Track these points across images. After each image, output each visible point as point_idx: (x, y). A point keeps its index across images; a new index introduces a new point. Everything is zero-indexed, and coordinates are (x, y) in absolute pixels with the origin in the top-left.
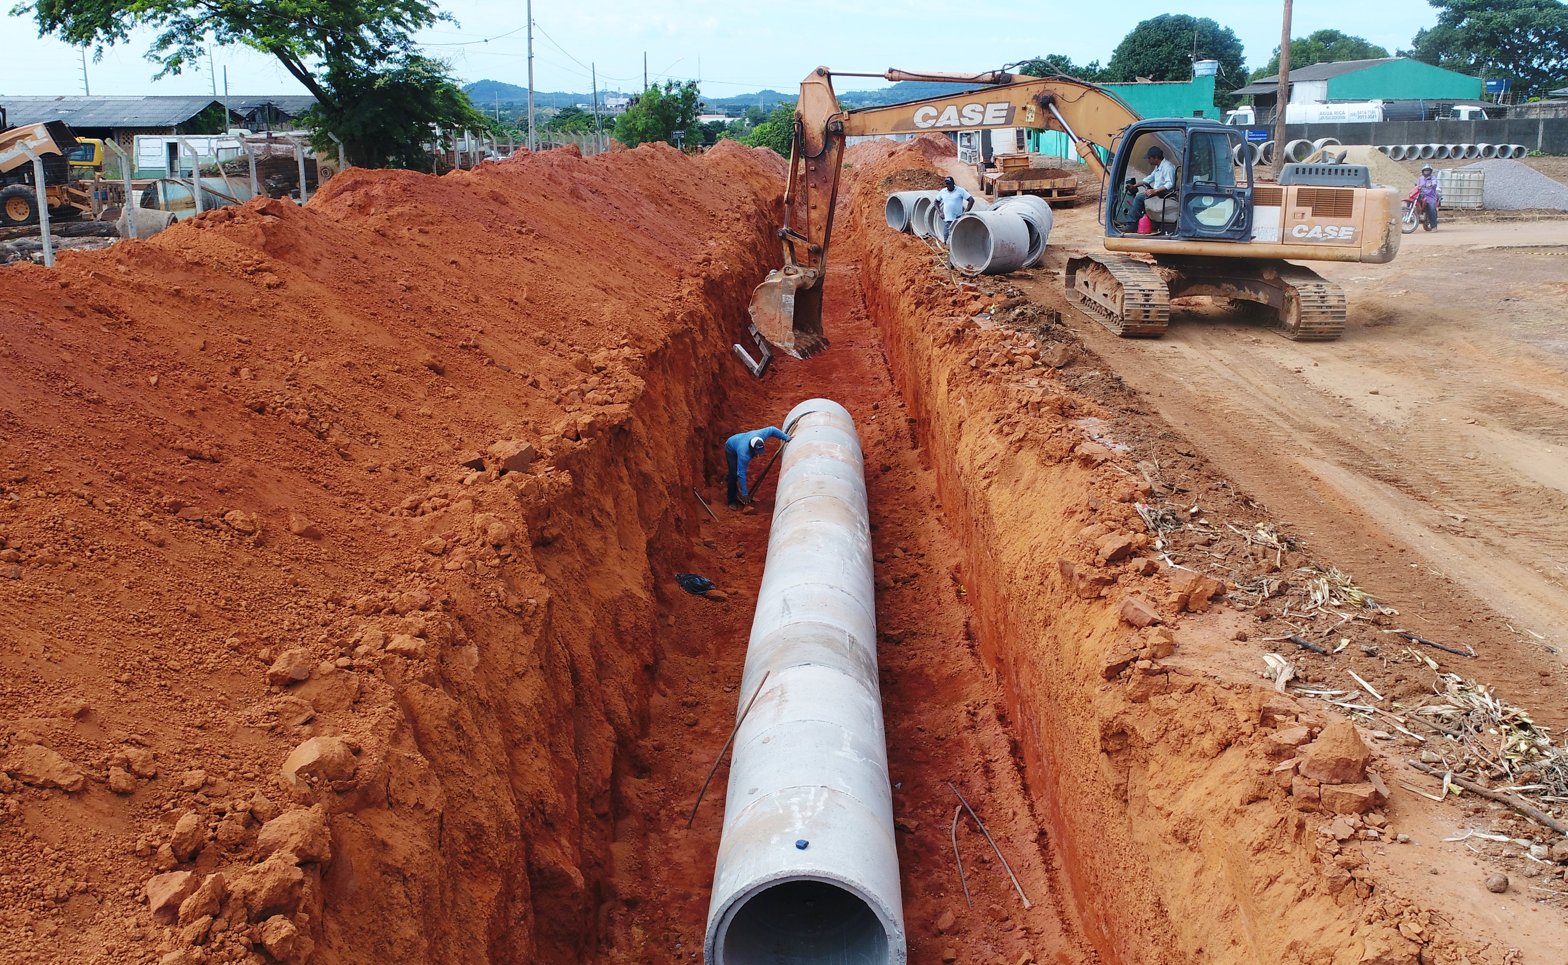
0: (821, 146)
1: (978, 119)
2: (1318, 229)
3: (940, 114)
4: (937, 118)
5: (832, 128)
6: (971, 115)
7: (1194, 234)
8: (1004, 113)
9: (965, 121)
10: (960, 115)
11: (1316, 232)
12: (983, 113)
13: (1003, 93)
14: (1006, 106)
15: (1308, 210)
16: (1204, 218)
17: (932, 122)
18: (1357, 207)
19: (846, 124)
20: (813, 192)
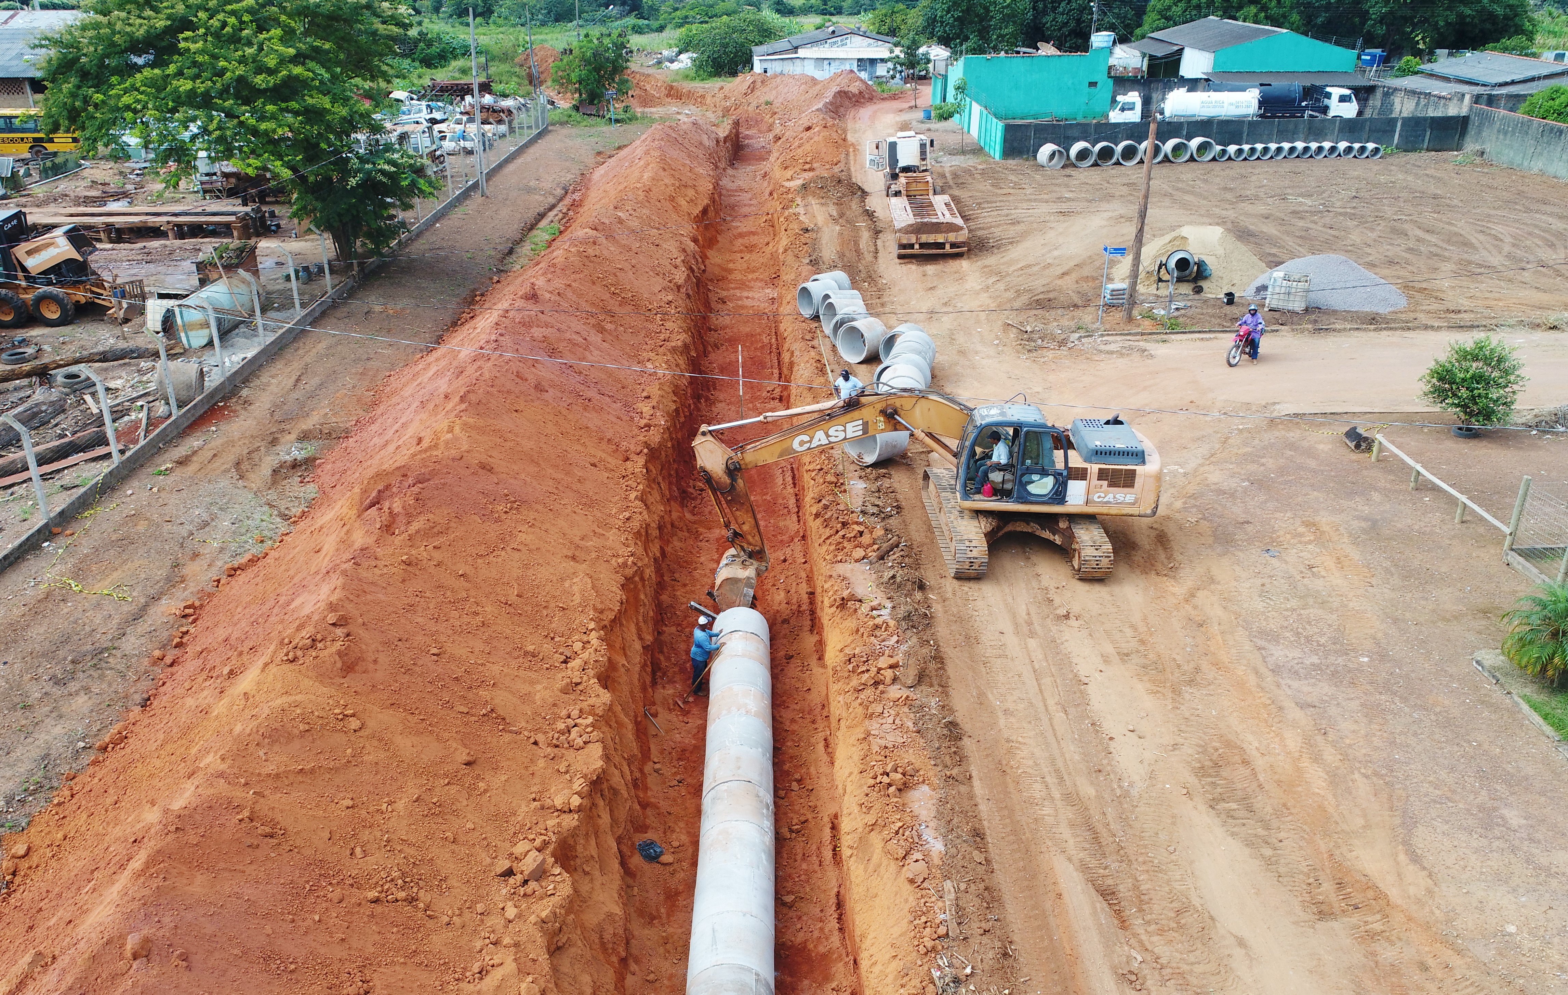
0: (728, 481)
1: (842, 435)
2: (1111, 496)
3: (812, 438)
4: (810, 442)
5: (732, 467)
6: (836, 434)
7: (1026, 497)
8: (861, 427)
9: (832, 439)
10: (828, 436)
11: (1110, 497)
12: (845, 431)
13: (856, 414)
14: (861, 422)
15: (1105, 483)
16: (1031, 488)
17: (807, 446)
18: (1138, 481)
19: (742, 463)
20: (738, 513)
